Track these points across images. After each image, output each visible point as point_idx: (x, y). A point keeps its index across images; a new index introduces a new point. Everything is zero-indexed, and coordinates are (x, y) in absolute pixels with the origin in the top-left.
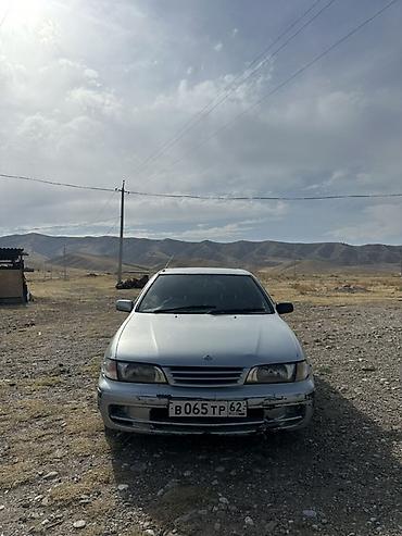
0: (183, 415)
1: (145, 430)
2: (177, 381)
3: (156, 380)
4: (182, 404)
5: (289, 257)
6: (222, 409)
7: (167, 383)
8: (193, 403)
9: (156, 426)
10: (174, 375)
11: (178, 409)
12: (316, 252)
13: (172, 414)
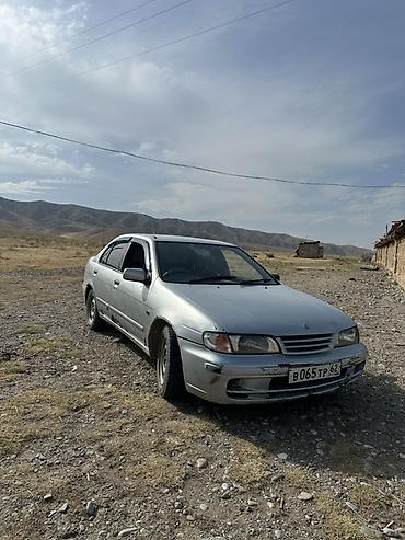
0: (299, 380)
1: (263, 400)
2: (288, 350)
3: (270, 350)
4: (298, 370)
5: (94, 223)
6: (325, 372)
7: (281, 352)
8: (306, 369)
9: (272, 395)
10: (286, 344)
11: (296, 375)
12: (122, 220)
13: (291, 381)
